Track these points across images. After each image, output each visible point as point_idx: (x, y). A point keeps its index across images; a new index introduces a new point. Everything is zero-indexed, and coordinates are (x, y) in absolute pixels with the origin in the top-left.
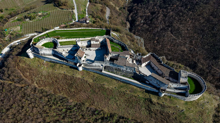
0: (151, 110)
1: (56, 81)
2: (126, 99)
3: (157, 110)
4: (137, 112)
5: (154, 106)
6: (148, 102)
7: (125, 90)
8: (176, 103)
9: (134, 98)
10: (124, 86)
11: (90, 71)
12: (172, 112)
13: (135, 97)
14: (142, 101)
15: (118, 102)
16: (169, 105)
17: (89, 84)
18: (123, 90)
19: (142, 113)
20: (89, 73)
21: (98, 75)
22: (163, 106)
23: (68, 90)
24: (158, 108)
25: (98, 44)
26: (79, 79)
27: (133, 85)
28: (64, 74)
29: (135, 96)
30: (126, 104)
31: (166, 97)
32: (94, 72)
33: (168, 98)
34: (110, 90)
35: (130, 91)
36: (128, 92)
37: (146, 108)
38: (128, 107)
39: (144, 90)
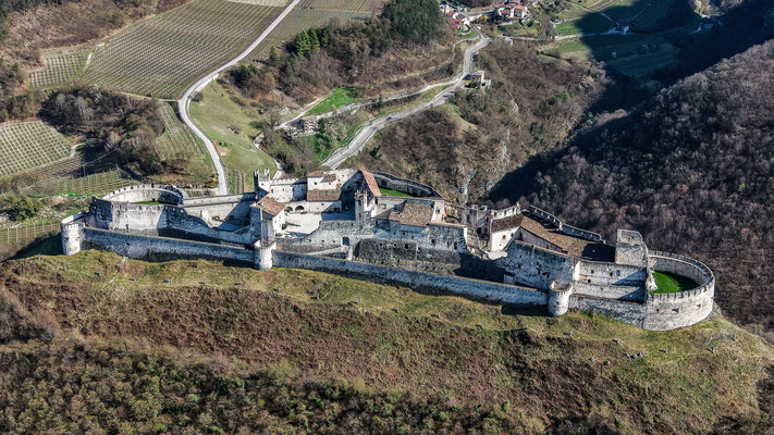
0: (526, 364)
1: (166, 317)
2: (434, 342)
3: (549, 362)
4: (475, 382)
5: (536, 350)
6: (514, 341)
7: (432, 312)
8: (612, 334)
9: (466, 336)
10: (426, 303)
11: (302, 267)
12: (601, 361)
13: (469, 334)
14: (493, 344)
15: (406, 354)
16: (589, 338)
17: (295, 308)
18: (421, 313)
19: (495, 381)
20: (298, 273)
21: (331, 276)
22: (567, 346)
23: (211, 340)
24: (550, 353)
25: (333, 192)
26: (259, 294)
27: (458, 295)
28: (200, 289)
29: (466, 330)
30: (434, 358)
31: (576, 316)
32: (316, 269)
33: (584, 318)
34: (374, 320)
35: (448, 316)
36: (442, 319)
37: (507, 365)
38: (442, 366)
39: (500, 307)
